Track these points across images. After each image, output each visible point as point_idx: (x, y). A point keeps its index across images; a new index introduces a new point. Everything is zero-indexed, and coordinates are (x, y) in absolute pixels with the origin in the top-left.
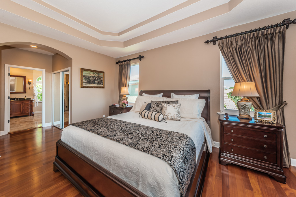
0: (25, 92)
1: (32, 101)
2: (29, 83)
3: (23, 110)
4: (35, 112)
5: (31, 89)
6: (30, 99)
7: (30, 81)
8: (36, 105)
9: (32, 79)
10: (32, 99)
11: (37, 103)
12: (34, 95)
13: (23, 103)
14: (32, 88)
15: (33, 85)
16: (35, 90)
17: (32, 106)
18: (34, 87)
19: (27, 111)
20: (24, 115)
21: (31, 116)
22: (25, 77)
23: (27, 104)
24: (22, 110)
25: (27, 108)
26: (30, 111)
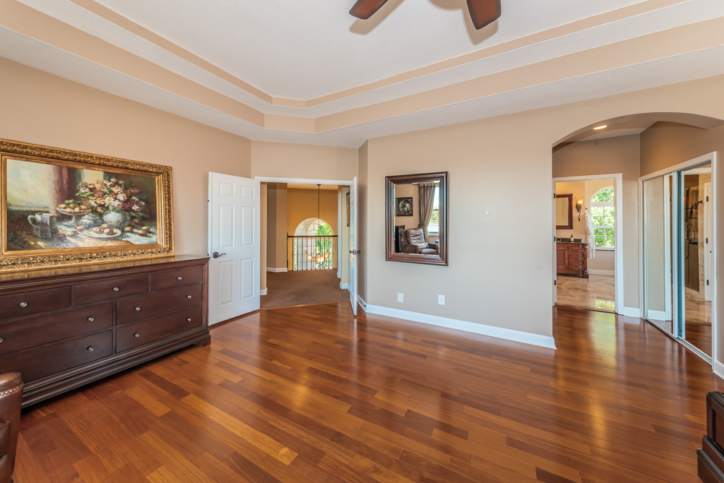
0: (570, 226)
1: (584, 245)
2: (578, 208)
3: (569, 263)
4: (590, 271)
5: (583, 220)
6: (580, 240)
7: (580, 202)
8: (592, 255)
9: (583, 198)
10: (583, 242)
11: (594, 251)
12: (586, 233)
13: (569, 248)
14: (584, 217)
15: (586, 212)
16: (589, 221)
17: (585, 257)
18: (588, 215)
19: (576, 267)
20: (572, 273)
21: (583, 277)
22: (570, 197)
23: (576, 251)
24: (567, 262)
25: (576, 259)
26: (581, 267)
